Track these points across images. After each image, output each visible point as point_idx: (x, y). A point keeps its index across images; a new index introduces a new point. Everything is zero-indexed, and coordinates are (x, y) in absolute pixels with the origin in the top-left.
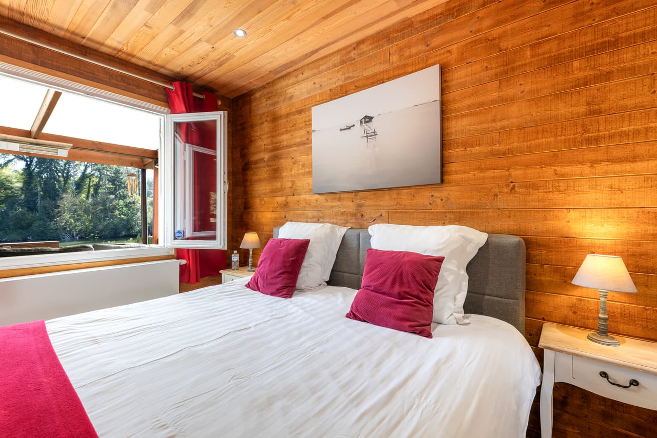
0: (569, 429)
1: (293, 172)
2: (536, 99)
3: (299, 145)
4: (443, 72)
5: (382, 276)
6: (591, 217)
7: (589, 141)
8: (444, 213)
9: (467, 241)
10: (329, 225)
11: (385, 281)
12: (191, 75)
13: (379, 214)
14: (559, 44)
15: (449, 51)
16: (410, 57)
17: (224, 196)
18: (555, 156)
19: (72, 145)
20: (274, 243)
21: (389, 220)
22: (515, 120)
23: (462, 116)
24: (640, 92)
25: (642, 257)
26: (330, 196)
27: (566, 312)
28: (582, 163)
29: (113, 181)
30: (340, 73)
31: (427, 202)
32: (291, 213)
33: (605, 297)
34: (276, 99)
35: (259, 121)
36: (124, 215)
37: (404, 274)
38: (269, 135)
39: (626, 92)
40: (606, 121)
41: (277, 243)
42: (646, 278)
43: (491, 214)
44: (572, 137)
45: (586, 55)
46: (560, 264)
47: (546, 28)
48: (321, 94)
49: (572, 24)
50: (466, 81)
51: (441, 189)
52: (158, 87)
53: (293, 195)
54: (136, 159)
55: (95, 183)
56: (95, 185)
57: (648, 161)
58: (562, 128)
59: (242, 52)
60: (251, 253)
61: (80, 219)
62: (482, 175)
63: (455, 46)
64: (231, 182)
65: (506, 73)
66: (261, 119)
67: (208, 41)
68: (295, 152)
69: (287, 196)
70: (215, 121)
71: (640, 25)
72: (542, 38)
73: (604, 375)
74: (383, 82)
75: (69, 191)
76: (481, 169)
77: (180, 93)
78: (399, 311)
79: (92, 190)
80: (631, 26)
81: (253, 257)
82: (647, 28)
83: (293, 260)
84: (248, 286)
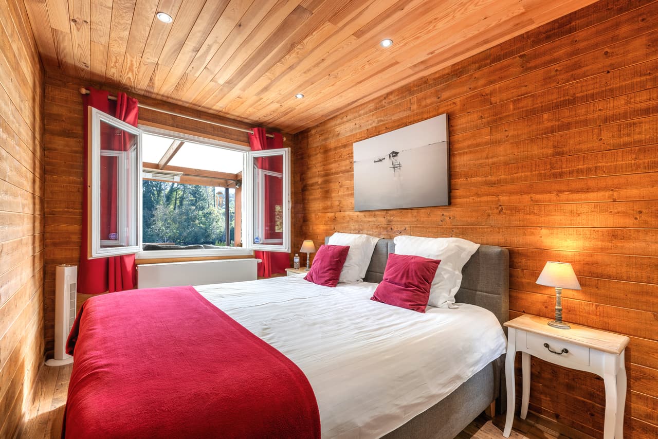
0: (543, 397)
1: (340, 193)
2: (517, 142)
3: (344, 172)
4: (450, 118)
5: (395, 272)
6: (557, 234)
7: (555, 176)
8: (452, 228)
9: (461, 249)
10: (365, 235)
11: (397, 275)
12: (265, 122)
13: (404, 228)
14: (533, 100)
15: (454, 103)
16: (426, 106)
17: (288, 212)
18: (531, 186)
19: (183, 173)
20: (324, 248)
21: (411, 233)
22: (502, 158)
23: (465, 153)
24: (591, 139)
25: (594, 265)
26: (367, 214)
27: (540, 306)
28: (550, 192)
29: (194, 193)
30: (374, 117)
31: (439, 220)
32: (339, 225)
33: (560, 293)
34: (327, 136)
35: (314, 153)
36: (202, 224)
37: (410, 271)
38: (322, 164)
39: (581, 139)
40: (567, 161)
41: (326, 248)
42: (597, 281)
43: (486, 230)
44: (543, 172)
45: (553, 110)
46: (535, 269)
47: (524, 88)
48: (361, 133)
49: (542, 85)
50: (467, 126)
51: (449, 209)
52: (243, 132)
53: (340, 212)
54: (222, 181)
55: (180, 196)
56: (180, 197)
57: (597, 191)
58: (536, 165)
59: (301, 106)
60: (308, 256)
61: (169, 227)
62: (479, 199)
63: (459, 99)
64: (293, 200)
65: (495, 121)
66: (315, 151)
67: (278, 102)
68: (341, 178)
69: (335, 212)
70: (281, 156)
71: (590, 88)
72: (522, 96)
73: (547, 346)
74: (406, 125)
75: (161, 203)
76: (478, 195)
77: (257, 136)
78: (404, 295)
79: (178, 202)
80: (584, 88)
81: (309, 260)
82: (595, 91)
83: (337, 261)
84: (306, 278)
